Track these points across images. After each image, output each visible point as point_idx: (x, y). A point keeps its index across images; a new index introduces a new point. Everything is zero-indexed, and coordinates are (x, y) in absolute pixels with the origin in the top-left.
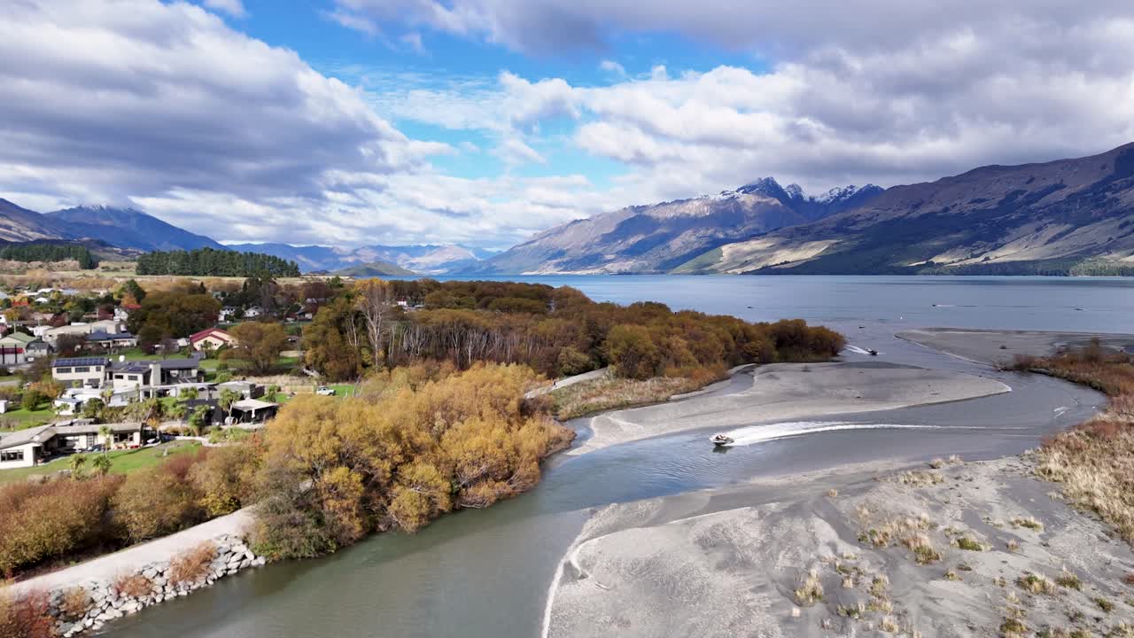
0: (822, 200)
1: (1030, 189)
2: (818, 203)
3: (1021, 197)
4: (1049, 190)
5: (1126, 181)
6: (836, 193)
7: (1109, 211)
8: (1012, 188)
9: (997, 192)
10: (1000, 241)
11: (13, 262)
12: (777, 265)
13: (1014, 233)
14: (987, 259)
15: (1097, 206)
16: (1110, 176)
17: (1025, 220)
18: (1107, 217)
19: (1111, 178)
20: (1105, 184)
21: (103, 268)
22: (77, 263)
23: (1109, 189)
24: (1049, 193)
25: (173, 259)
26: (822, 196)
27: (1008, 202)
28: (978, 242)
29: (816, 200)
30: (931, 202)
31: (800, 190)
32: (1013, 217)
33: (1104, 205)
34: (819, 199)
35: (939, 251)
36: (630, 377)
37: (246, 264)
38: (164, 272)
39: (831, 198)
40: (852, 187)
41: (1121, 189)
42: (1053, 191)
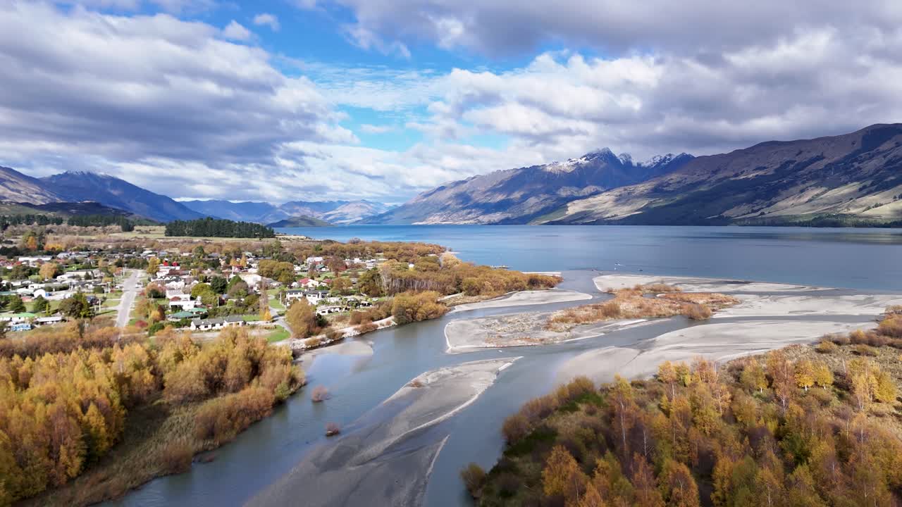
0: (647, 165)
1: (798, 159)
2: (644, 167)
3: (792, 166)
4: (812, 161)
5: (869, 154)
6: (658, 159)
7: (854, 177)
8: (786, 158)
9: (775, 162)
10: (774, 200)
11: (75, 227)
12: (609, 217)
13: (784, 193)
14: (762, 214)
15: (846, 174)
16: (858, 150)
17: (792, 184)
18: (852, 182)
19: (859, 151)
20: (853, 157)
21: (137, 231)
22: (120, 227)
23: (856, 160)
24: (812, 163)
25: (190, 226)
26: (647, 162)
27: (782, 170)
28: (758, 201)
29: (642, 165)
30: (726, 169)
31: (630, 157)
32: (785, 181)
33: (850, 172)
34: (646, 164)
35: (728, 208)
36: (469, 295)
37: (240, 230)
38: (183, 235)
39: (654, 163)
40: (670, 155)
41: (865, 159)
42: (815, 161)
